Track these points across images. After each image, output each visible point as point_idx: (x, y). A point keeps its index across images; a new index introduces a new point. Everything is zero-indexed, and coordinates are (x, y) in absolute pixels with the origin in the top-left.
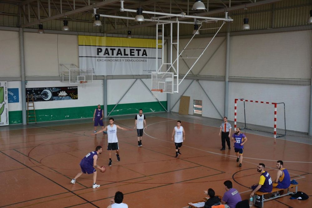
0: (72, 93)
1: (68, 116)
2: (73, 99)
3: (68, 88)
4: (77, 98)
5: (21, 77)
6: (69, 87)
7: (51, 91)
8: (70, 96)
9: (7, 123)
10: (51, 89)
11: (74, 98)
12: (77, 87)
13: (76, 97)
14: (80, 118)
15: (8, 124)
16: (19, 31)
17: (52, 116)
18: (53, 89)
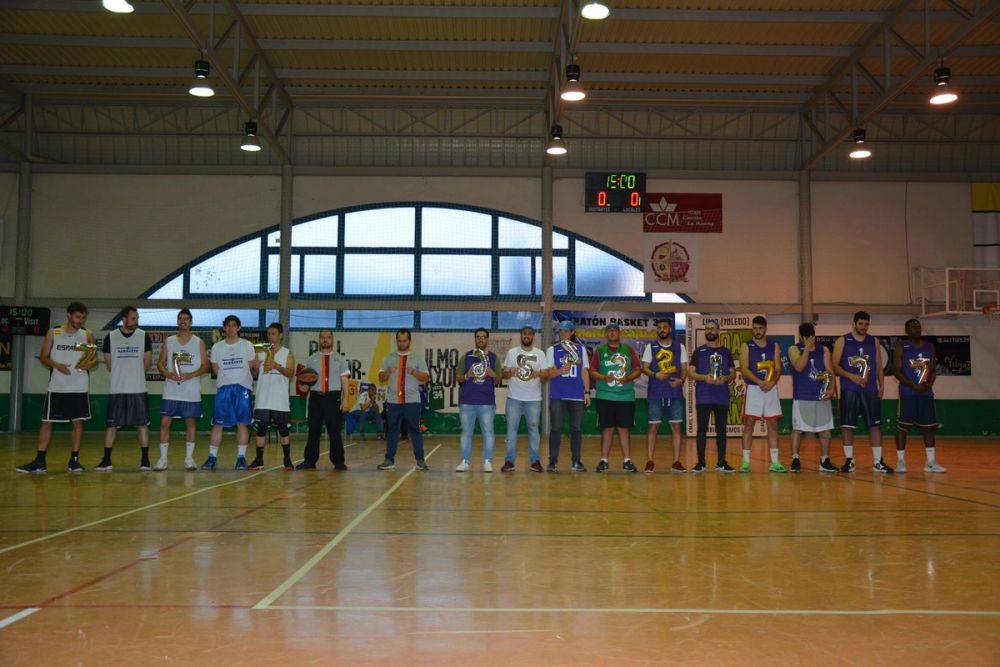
0: (953, 355)
1: (940, 426)
2: (956, 373)
3: (940, 340)
4: (968, 373)
5: (802, 303)
6: (943, 337)
7: (887, 346)
8: (947, 365)
9: (763, 430)
10: (885, 341)
11: (960, 371)
12: (968, 337)
13: (963, 369)
14: (981, 434)
15: (765, 434)
16: (799, 180)
17: (888, 421)
18: (892, 340)
